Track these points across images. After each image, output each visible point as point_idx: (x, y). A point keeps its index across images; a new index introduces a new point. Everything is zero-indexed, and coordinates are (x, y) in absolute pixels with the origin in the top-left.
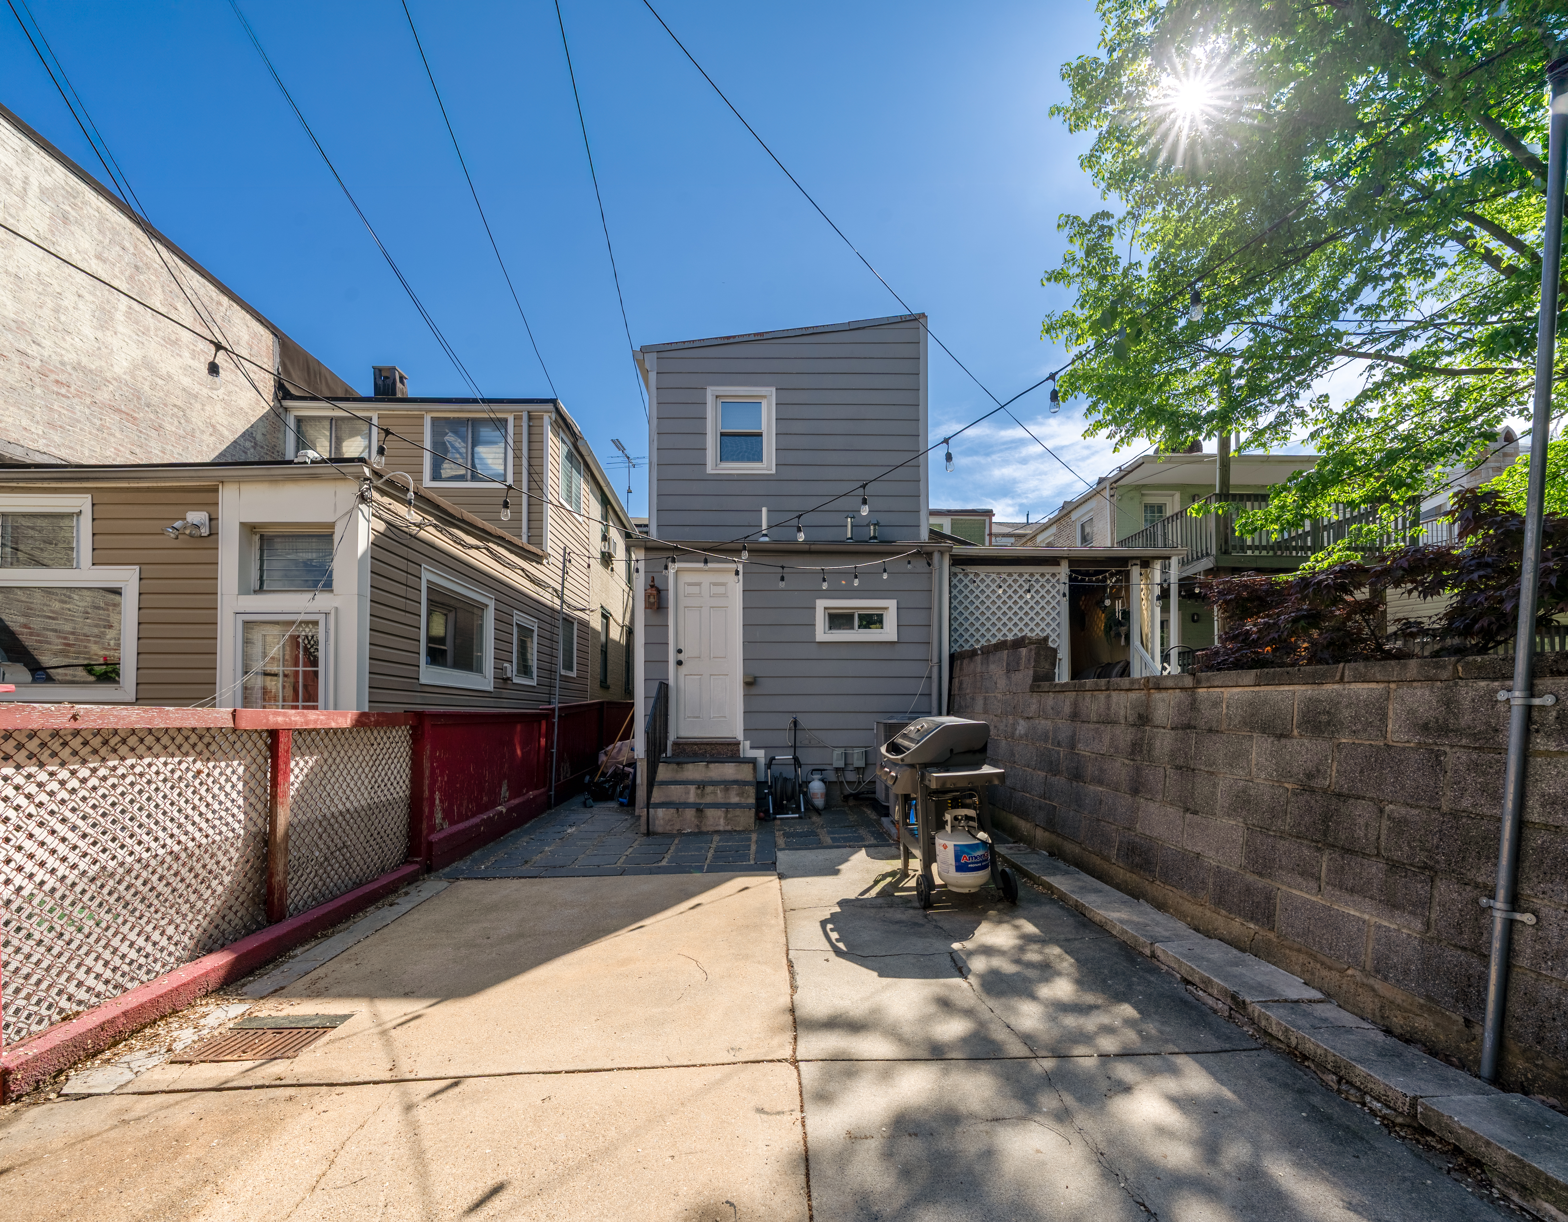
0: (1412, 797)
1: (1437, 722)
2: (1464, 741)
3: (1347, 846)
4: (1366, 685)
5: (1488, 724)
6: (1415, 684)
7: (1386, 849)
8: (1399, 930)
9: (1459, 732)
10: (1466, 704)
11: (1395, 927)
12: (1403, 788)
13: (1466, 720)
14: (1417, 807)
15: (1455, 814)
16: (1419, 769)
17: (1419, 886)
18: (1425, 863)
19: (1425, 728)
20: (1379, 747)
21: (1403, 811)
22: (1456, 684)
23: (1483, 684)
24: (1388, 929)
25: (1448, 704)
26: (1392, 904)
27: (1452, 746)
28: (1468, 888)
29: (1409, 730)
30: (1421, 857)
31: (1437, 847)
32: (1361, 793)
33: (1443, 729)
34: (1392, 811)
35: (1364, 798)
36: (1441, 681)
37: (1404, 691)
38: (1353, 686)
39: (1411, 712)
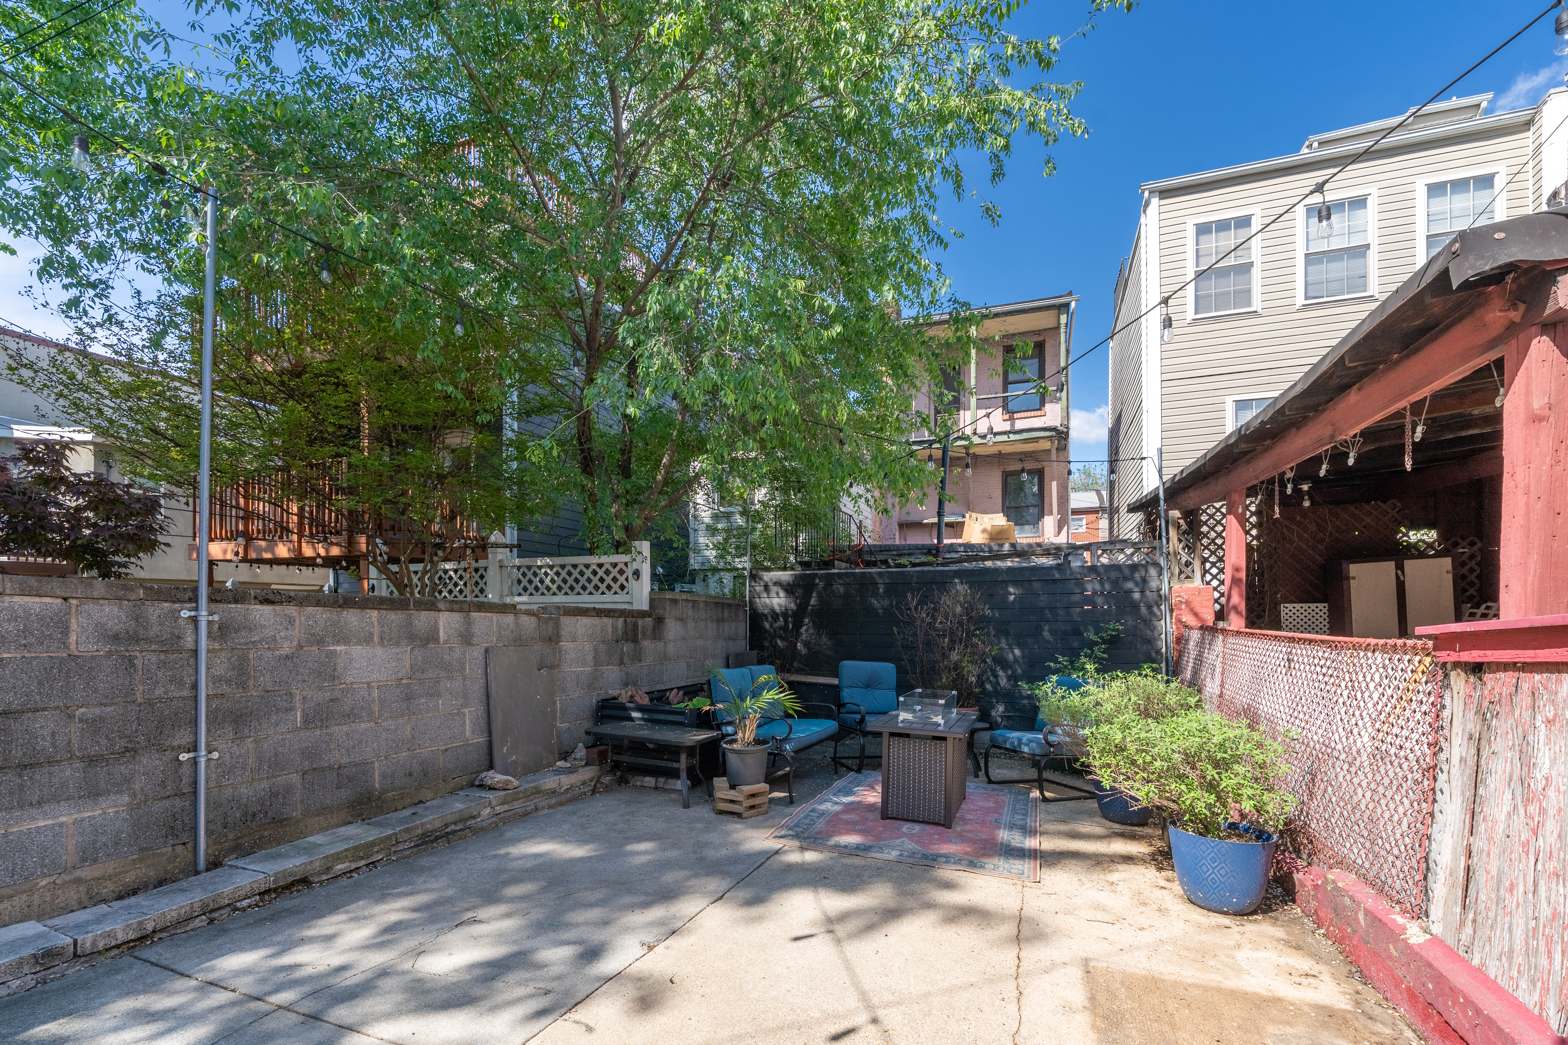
0: (107, 697)
1: (128, 632)
2: (153, 647)
3: (26, 761)
4: (37, 599)
5: (173, 634)
6: (101, 602)
7: (80, 749)
8: (104, 813)
9: (148, 640)
10: (154, 619)
11: (100, 812)
12: (96, 691)
13: (155, 630)
14: (111, 704)
15: (150, 703)
16: (112, 673)
17: (123, 768)
18: (126, 747)
19: (116, 638)
20: (63, 658)
21: (97, 711)
22: (144, 604)
23: (167, 604)
24: (94, 817)
25: (137, 619)
26: (94, 793)
27: (141, 652)
28: (167, 753)
29: (99, 641)
30: (122, 743)
31: (136, 731)
32: (40, 705)
33: (134, 639)
34: (82, 714)
35: (44, 709)
36: (129, 600)
37: (90, 606)
38: (16, 599)
39: (99, 626)
